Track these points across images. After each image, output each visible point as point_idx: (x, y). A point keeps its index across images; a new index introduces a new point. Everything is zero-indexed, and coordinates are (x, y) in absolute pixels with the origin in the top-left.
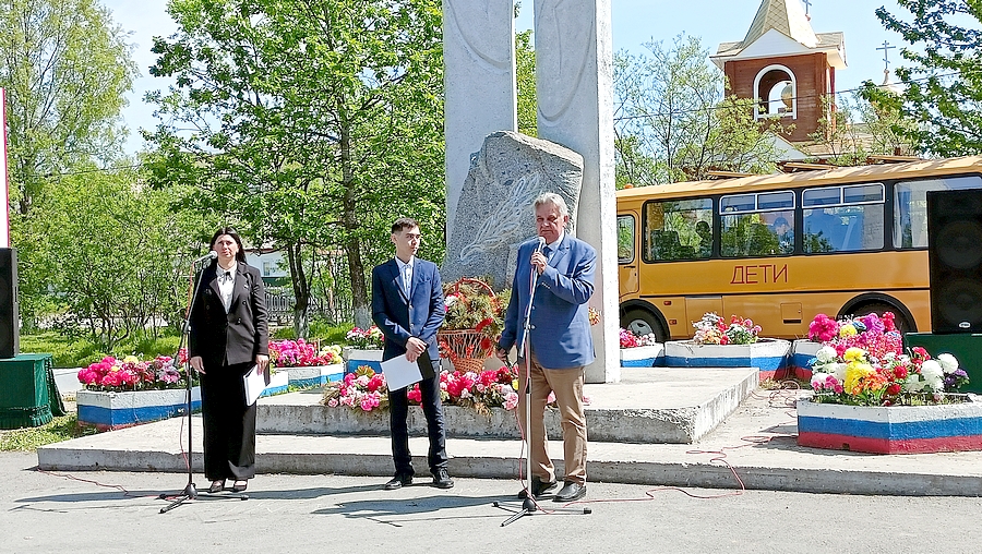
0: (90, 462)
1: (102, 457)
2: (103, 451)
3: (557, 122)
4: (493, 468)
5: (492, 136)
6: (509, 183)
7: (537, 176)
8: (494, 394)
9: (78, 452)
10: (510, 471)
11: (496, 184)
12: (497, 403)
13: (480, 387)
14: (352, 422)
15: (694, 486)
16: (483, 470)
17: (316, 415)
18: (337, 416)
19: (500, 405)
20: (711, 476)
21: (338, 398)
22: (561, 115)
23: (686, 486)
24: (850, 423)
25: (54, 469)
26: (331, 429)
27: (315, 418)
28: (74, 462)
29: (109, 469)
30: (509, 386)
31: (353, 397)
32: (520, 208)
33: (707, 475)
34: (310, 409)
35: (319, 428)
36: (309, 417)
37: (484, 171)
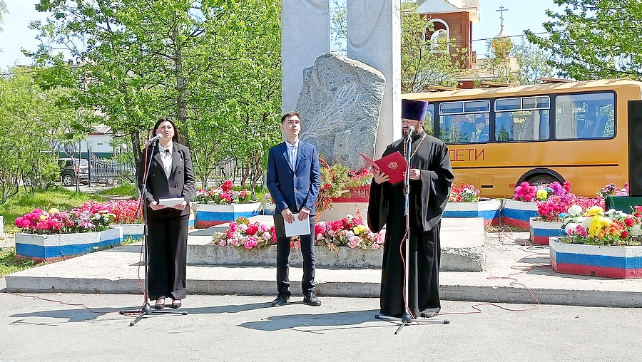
0: (48, 287)
1: (57, 283)
2: (58, 279)
3: (362, 48)
4: (355, 290)
5: (322, 56)
6: (334, 90)
7: (355, 85)
8: (341, 237)
9: (38, 279)
10: (368, 292)
11: (325, 90)
12: (343, 244)
13: (331, 232)
14: (236, 256)
15: (502, 302)
16: (348, 292)
17: (209, 252)
18: (225, 252)
19: (345, 245)
20: (514, 295)
21: (226, 239)
22: (364, 43)
23: (496, 302)
24: (596, 257)
25: (19, 291)
26: (220, 261)
27: (209, 253)
28: (36, 287)
29: (63, 292)
30: (351, 232)
31: (237, 239)
32: (343, 107)
33: (510, 295)
34: (204, 247)
35: (211, 261)
36: (204, 254)
37: (316, 81)
